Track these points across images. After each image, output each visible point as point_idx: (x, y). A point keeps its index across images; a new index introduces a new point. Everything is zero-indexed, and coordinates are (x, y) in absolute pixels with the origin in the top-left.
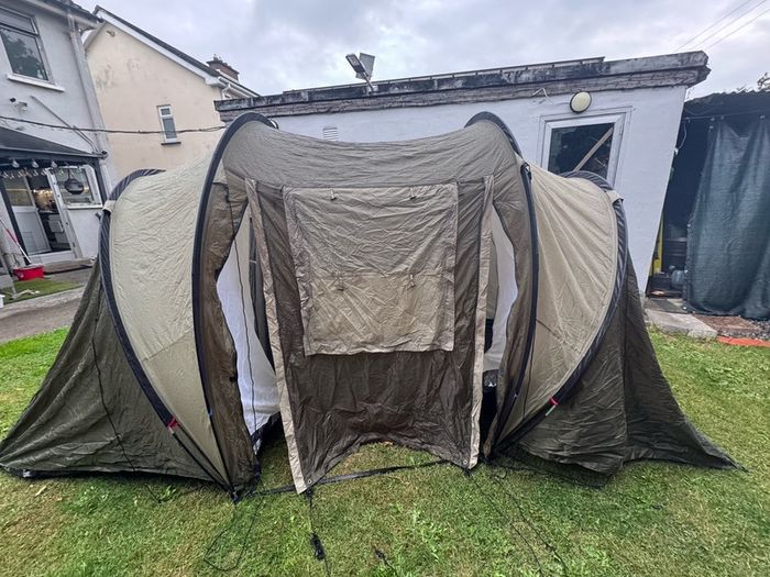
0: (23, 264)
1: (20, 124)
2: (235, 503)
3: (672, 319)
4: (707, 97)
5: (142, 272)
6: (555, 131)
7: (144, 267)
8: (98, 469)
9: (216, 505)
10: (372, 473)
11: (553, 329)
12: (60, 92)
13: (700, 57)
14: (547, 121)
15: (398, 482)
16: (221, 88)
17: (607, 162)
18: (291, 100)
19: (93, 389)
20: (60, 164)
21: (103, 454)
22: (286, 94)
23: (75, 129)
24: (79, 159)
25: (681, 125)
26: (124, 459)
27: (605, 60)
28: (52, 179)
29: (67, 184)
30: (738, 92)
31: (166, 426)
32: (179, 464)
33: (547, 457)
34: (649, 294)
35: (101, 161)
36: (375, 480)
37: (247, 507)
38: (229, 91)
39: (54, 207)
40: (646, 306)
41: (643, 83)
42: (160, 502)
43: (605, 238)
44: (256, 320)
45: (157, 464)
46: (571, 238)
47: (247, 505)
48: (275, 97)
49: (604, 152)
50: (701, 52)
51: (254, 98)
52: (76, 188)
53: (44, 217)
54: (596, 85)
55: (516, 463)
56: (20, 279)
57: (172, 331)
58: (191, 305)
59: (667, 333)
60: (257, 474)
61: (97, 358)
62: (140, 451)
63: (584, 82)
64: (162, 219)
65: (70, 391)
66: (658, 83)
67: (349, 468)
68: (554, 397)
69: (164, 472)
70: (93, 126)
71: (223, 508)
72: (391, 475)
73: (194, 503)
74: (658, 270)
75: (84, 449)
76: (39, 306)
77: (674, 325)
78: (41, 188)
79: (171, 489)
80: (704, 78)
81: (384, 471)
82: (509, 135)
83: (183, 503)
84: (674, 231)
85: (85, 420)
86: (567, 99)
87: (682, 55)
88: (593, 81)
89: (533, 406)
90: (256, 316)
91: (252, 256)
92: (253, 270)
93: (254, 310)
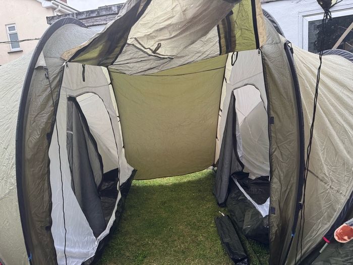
6: (311, 23)
11: (321, 176)
14: (304, 16)
16: (54, 9)
18: (104, 13)
22: (101, 9)
38: (60, 11)
44: (73, 180)
46: (329, 101)
48: (92, 12)
51: (76, 13)
58: (15, 166)
68: (325, 236)
82: (273, 22)
89: (309, 244)
90: (72, 176)
91: (70, 128)
92: (69, 138)
93: (71, 171)
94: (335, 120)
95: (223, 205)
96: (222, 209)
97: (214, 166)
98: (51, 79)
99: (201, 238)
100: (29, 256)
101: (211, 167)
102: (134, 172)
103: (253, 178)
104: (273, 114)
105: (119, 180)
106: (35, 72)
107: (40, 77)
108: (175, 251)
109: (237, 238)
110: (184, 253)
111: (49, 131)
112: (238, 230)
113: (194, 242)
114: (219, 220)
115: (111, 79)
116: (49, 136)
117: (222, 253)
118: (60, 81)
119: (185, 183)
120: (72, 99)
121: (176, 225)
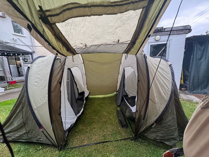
0: (11, 80)
1: (14, 45)
2: (59, 151)
3: (188, 97)
4: (192, 36)
5: (36, 84)
6: (151, 46)
7: (36, 82)
8: (21, 140)
9: (54, 152)
10: (100, 143)
11: (154, 101)
12: (25, 37)
13: (189, 27)
14: (149, 43)
15: (108, 146)
17: (166, 54)
19: (21, 117)
20: (23, 54)
21: (22, 136)
23: (28, 46)
24: (28, 53)
25: (185, 44)
26: (28, 138)
27: (164, 28)
28: (21, 58)
29: (24, 60)
30: (200, 35)
31: (40, 128)
32: (43, 139)
33: (153, 139)
34: (180, 89)
35: (33, 54)
36: (101, 145)
37: (63, 153)
39: (21, 65)
40: (180, 93)
41: (174, 33)
42: (38, 150)
43: (168, 75)
45: (38, 140)
47: (63, 152)
49: (165, 51)
50: (189, 25)
52: (26, 60)
53: (18, 68)
54: (162, 34)
55: (143, 141)
56: (10, 84)
57: (42, 100)
59: (186, 101)
60: (66, 142)
61: (23, 108)
62: (33, 136)
63: (158, 33)
64: (42, 69)
65: (15, 117)
66: (178, 33)
67: (94, 141)
68: (154, 122)
69: (39, 142)
70: (32, 45)
71: (56, 153)
72: (105, 144)
73: (47, 151)
74: (182, 83)
75: (17, 134)
76: (13, 91)
77: (188, 98)
78: (18, 60)
79: (41, 147)
80: (191, 32)
81: (104, 142)
83: (44, 151)
84: (186, 72)
85: (17, 126)
86: (154, 37)
87: (184, 26)
88: (161, 33)
89: (149, 124)
90: (68, 96)
91: (68, 79)
92: (68, 83)
93: (68, 94)
94: (160, 82)
95: (119, 106)
96: (119, 107)
97: (117, 92)
98: (62, 63)
99: (111, 117)
100: (52, 125)
101: (116, 92)
102: (90, 93)
103: (130, 96)
104: (139, 79)
105: (84, 96)
106: (56, 60)
107: (58, 62)
108: (102, 121)
109: (123, 118)
110: (105, 122)
111: (60, 81)
112: (124, 116)
113: (109, 118)
114: (117, 111)
115: (83, 62)
116: (60, 83)
117: (118, 123)
118: (65, 63)
119: (106, 97)
120: (69, 69)
121: (103, 112)
